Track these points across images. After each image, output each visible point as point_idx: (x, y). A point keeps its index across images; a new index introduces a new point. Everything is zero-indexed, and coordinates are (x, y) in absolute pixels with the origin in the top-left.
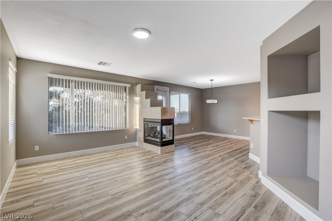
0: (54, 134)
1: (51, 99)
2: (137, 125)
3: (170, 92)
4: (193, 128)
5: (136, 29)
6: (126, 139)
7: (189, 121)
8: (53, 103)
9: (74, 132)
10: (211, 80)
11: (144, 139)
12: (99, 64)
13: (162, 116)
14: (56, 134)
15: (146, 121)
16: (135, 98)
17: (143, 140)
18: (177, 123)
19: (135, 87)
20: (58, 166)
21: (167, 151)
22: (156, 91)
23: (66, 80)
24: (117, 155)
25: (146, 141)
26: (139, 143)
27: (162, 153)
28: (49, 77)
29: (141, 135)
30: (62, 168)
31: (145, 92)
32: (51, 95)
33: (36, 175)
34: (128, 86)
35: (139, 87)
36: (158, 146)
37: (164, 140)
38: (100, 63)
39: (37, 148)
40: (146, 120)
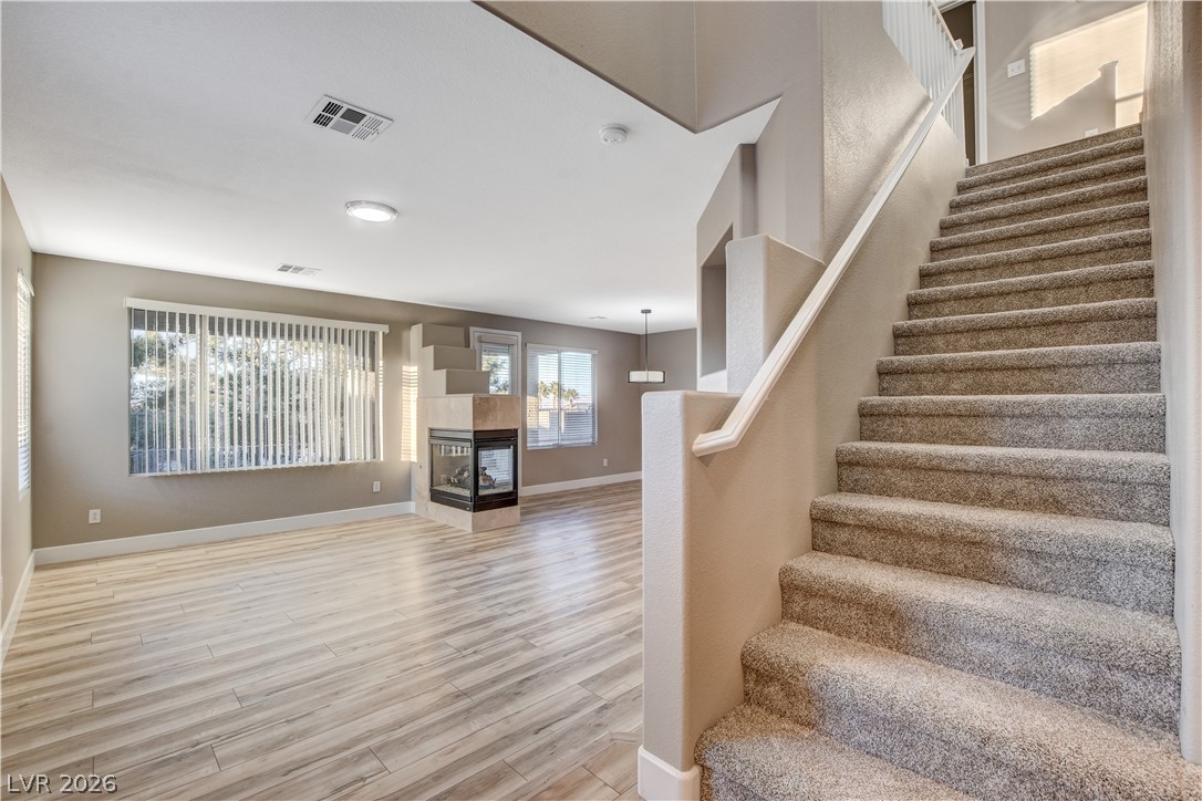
0: (147, 474)
1: (136, 365)
2: (411, 449)
3: (524, 345)
4: (605, 460)
5: (354, 203)
6: (375, 490)
7: (593, 438)
8: (147, 377)
9: (209, 470)
10: (643, 312)
11: (431, 490)
12: (280, 270)
13: (477, 421)
14: (154, 474)
15: (435, 437)
16: (405, 368)
17: (427, 494)
18: (551, 443)
19: (405, 334)
20: (159, 564)
21: (494, 524)
22: (477, 346)
23: (183, 316)
24: (339, 537)
25: (437, 496)
26: (419, 503)
27: (476, 528)
28: (130, 309)
29: (422, 482)
30: (171, 568)
31: (432, 347)
32: (137, 356)
33: (94, 585)
34: (381, 330)
35: (415, 335)
36: (465, 509)
37: (482, 492)
38: (285, 268)
39: (95, 516)
40: (436, 434)
